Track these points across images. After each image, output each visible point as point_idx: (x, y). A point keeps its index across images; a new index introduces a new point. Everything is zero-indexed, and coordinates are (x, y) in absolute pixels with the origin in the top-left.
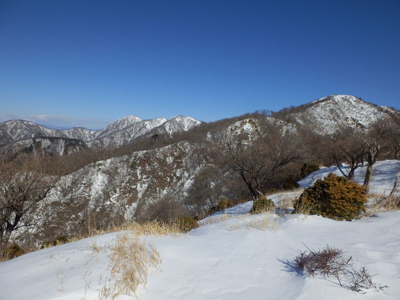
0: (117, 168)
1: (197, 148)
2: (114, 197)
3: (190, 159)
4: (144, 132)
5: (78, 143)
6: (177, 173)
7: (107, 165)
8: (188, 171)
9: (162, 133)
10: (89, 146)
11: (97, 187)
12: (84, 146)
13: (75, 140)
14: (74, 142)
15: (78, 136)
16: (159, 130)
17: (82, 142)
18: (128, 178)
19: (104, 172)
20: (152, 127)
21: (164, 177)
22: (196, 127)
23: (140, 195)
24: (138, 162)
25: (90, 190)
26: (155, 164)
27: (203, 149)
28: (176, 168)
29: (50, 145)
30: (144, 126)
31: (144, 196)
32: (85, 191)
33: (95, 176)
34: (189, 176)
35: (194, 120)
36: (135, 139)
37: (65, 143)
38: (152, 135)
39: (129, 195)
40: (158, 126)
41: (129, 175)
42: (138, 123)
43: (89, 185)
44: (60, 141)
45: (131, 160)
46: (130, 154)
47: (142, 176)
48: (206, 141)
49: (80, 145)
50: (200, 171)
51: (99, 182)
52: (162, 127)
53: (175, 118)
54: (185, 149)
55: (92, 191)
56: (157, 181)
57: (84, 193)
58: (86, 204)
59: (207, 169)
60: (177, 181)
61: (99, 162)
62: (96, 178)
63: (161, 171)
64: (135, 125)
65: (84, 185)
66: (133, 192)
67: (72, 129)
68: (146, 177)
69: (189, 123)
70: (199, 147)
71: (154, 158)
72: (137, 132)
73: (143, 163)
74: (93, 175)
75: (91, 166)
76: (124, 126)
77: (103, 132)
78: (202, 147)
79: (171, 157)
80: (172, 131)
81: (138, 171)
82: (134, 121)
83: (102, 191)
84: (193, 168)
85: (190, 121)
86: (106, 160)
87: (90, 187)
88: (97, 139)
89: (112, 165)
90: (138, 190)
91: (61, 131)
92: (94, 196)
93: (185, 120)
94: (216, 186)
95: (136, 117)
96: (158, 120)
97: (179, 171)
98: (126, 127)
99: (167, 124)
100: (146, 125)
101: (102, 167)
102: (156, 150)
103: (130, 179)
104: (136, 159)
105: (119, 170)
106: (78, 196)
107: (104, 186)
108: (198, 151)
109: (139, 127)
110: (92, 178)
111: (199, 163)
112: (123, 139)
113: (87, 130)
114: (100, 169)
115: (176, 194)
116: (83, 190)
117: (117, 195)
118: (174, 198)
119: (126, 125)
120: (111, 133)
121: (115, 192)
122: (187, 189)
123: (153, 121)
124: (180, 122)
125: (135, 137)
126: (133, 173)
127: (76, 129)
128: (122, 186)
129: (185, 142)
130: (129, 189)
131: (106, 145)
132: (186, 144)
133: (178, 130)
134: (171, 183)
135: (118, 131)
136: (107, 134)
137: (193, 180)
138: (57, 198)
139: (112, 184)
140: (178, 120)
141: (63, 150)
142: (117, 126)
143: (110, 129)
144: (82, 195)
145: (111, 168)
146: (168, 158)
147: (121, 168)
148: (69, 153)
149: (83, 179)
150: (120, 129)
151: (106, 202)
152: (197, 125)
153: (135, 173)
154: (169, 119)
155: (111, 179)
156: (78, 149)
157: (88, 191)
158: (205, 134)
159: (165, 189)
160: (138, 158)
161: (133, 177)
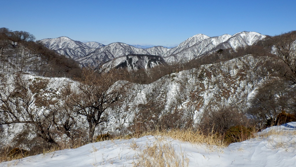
0: (187, 79)
1: (261, 61)
2: (185, 103)
3: (254, 71)
4: (211, 47)
5: (158, 58)
6: (241, 85)
7: (180, 76)
8: (252, 82)
9: (227, 48)
10: (166, 61)
11: (172, 94)
12: (162, 60)
13: (155, 56)
14: (155, 58)
15: (158, 53)
16: (224, 46)
17: (161, 58)
18: (196, 87)
19: (178, 82)
20: (218, 43)
21: (229, 88)
22: (261, 41)
23: (206, 103)
24: (205, 74)
25: (166, 96)
26: (220, 75)
27: (267, 62)
28: (240, 80)
29: (138, 61)
30: (211, 43)
31: (210, 104)
32: (162, 97)
33: (170, 85)
34: (253, 87)
35: (259, 35)
36: (202, 55)
37: (148, 59)
38: (218, 50)
39: (198, 102)
40: (224, 41)
41: (197, 85)
42: (206, 40)
43: (165, 93)
44: (145, 57)
45: (199, 73)
46: (198, 67)
47: (208, 86)
48: (271, 54)
49: (159, 60)
50: (264, 83)
51: (173, 90)
52: (227, 42)
53: (240, 34)
54: (248, 63)
55: (168, 97)
56: (222, 91)
57: (161, 99)
58: (163, 108)
59: (271, 81)
60: (241, 92)
61: (173, 74)
62: (171, 87)
63: (225, 82)
64: (203, 42)
65: (162, 92)
66: (201, 100)
67: (153, 48)
68: (212, 88)
69: (253, 37)
70: (264, 60)
71: (219, 70)
72: (205, 48)
73: (209, 75)
74: (168, 84)
75: (167, 77)
76: (194, 43)
77: (177, 49)
78: (267, 60)
79: (235, 70)
80: (236, 45)
81: (205, 82)
82: (201, 38)
83: (175, 97)
84: (256, 80)
85: (254, 36)
86: (178, 73)
87: (166, 94)
88: (172, 55)
89: (183, 76)
90: (205, 98)
91: (145, 50)
92: (169, 101)
93: (250, 35)
94: (281, 98)
95: (203, 35)
96: (223, 36)
97: (243, 83)
98: (196, 44)
99: (232, 40)
100: (212, 42)
101: (175, 78)
102: (221, 64)
103: (198, 88)
104: (203, 71)
105: (189, 80)
106: (158, 101)
107: (177, 93)
108: (262, 64)
109: (206, 43)
110: (167, 86)
111: (263, 75)
112: (193, 54)
113: (164, 48)
114: (174, 80)
115: (240, 103)
116: (161, 96)
117: (187, 101)
118: (237, 107)
119: (195, 42)
120: (183, 50)
121: (186, 99)
122: (251, 100)
123: (218, 38)
124: (244, 37)
125: (203, 53)
126: (200, 83)
127: (156, 47)
128: (192, 94)
129: (249, 55)
130: (197, 97)
131: (179, 59)
132: (250, 57)
133: (242, 45)
134: (235, 93)
135: (189, 47)
136: (180, 51)
137: (257, 91)
138: (142, 102)
139: (183, 92)
140: (243, 35)
141: (147, 65)
142: (188, 44)
143: (182, 47)
144: (160, 100)
145: (183, 79)
146: (232, 70)
147: (191, 79)
148: (151, 67)
149: (161, 87)
150: (190, 46)
151: (178, 107)
152: (261, 39)
153: (203, 83)
154: (234, 35)
155: (183, 88)
156: (158, 63)
157: (164, 97)
158: (270, 48)
159: (229, 98)
160: (205, 70)
161: (200, 87)
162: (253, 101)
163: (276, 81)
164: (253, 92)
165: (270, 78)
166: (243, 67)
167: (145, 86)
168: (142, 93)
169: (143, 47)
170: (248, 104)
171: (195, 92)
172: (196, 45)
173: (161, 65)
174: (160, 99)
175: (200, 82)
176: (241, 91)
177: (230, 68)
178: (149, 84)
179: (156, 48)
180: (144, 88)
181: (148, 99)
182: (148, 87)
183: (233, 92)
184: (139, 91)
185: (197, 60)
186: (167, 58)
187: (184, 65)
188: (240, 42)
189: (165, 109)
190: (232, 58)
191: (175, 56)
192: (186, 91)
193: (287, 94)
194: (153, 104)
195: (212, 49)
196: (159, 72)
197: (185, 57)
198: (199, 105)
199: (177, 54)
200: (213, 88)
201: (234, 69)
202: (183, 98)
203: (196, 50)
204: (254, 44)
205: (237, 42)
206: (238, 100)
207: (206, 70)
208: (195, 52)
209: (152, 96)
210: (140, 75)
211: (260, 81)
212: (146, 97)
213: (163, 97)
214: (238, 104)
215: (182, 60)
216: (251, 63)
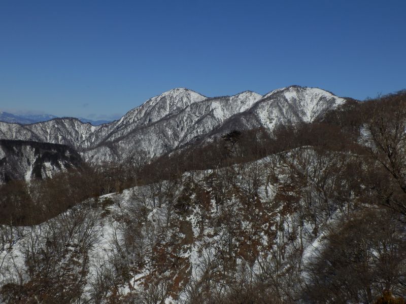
0: (145, 211)
1: (334, 165)
2: (138, 277)
3: (318, 190)
4: (209, 125)
5: (64, 152)
6: (285, 226)
7: (124, 203)
8: (313, 218)
9: (250, 127)
10: (87, 160)
11: (101, 253)
12: (75, 158)
13: (57, 146)
14: (54, 151)
15: (64, 138)
16: (244, 121)
17: (72, 151)
18: (169, 234)
19: (119, 219)
20: (228, 115)
21: (255, 234)
22: (334, 112)
23: (196, 275)
24: (193, 196)
25: (86, 260)
26: (233, 200)
27: (349, 166)
28: (283, 213)
29: (4, 158)
30: (211, 114)
31: (206, 277)
32: (75, 263)
33: (97, 228)
34: (316, 231)
35: (328, 96)
36: (187, 144)
37: (36, 153)
38: (227, 132)
39: (173, 274)
40: (242, 110)
41: (172, 226)
42: (196, 105)
43: (84, 249)
44: (25, 149)
45: (177, 192)
46: (174, 178)
47: (202, 230)
48: (358, 146)
49: (66, 158)
50: (342, 220)
51: (106, 243)
52: (251, 113)
53: (283, 91)
54: (304, 167)
55: (91, 262)
56: (237, 243)
57: (72, 266)
58: (77, 292)
59: (360, 215)
60: (287, 244)
61: (106, 196)
62: (100, 234)
63: (246, 218)
64: (188, 109)
65: (73, 249)
66: (183, 267)
67: (51, 122)
68: (212, 233)
69: (315, 102)
70: (341, 161)
71: (231, 186)
72: (194, 125)
73: (203, 200)
74: (93, 225)
75: (88, 205)
76: (164, 114)
77: (118, 128)
78: (348, 161)
79: (271, 186)
80: (274, 122)
81: (193, 219)
82: (185, 100)
83: (111, 262)
84: (324, 213)
85: (318, 99)
86: (121, 192)
87: (86, 252)
88: (104, 143)
89: (135, 203)
90: (193, 262)
91: (28, 127)
92: (94, 273)
93: (306, 96)
94: (382, 258)
95: (189, 92)
96: (242, 97)
97: (290, 219)
98: (169, 115)
99: (263, 106)
100: (213, 110)
101: (112, 208)
102: (236, 169)
103: (176, 236)
104: (190, 189)
105: (151, 214)
106: (61, 273)
107: (116, 251)
108: (337, 170)
109: (197, 114)
110: (89, 231)
111: (341, 199)
112: (161, 142)
113: (82, 123)
114: (108, 212)
115: (284, 274)
116: (71, 260)
117: (146, 272)
118: (277, 285)
119: (168, 110)
120: (134, 131)
121: (141, 265)
122: (311, 264)
123: (229, 100)
124: (294, 100)
125: (189, 138)
126: (181, 222)
127: (58, 120)
128: (157, 252)
129: (305, 148)
130: (173, 260)
131: (124, 156)
132: (309, 153)
133: (289, 121)
134: (270, 247)
135: (151, 124)
136: (125, 132)
137: (326, 241)
138: (15, 277)
139: (134, 247)
140: (290, 95)
141: (31, 170)
142: (147, 114)
143: (131, 121)
144: (69, 270)
145: (132, 210)
146: (263, 187)
147: (155, 211)
148: (44, 176)
149: (71, 234)
150: (155, 120)
151: (120, 289)
152: (335, 105)
153: (187, 222)
154: (269, 95)
155: (132, 236)
156: (63, 167)
157: (81, 261)
158: (356, 130)
159: (256, 261)
160: (193, 186)
161: (181, 231)
162: (317, 267)
163: (371, 215)
164: (316, 244)
165: (356, 206)
166: (292, 178)
167: (24, 232)
168: (16, 251)
169: (20, 118)
170: (304, 275)
171: (167, 245)
172: (170, 118)
173: (73, 171)
174: (67, 268)
175: (181, 219)
176: (286, 240)
177: (259, 180)
178: (37, 227)
179: (58, 123)
180: (21, 236)
181: (31, 270)
182: (33, 235)
183: (265, 243)
184: (7, 245)
185: (172, 159)
186: (91, 153)
187: (137, 170)
188: (282, 114)
189: (83, 296)
190: (262, 155)
191: (113, 147)
192: (143, 243)
193: (395, 248)
194: (47, 283)
195: (212, 129)
196: (67, 190)
197: (139, 149)
198: (177, 281)
199: (117, 140)
200: (216, 234)
201: (267, 185)
202: (132, 263)
203: (170, 133)
204: (318, 119)
205: (275, 112)
206: (279, 265)
207: (196, 185)
208: (167, 138)
209: (43, 259)
210: (9, 199)
211: (334, 216)
212: (27, 262)
213: (77, 262)
214: (279, 276)
215: (132, 158)
216: (310, 168)
